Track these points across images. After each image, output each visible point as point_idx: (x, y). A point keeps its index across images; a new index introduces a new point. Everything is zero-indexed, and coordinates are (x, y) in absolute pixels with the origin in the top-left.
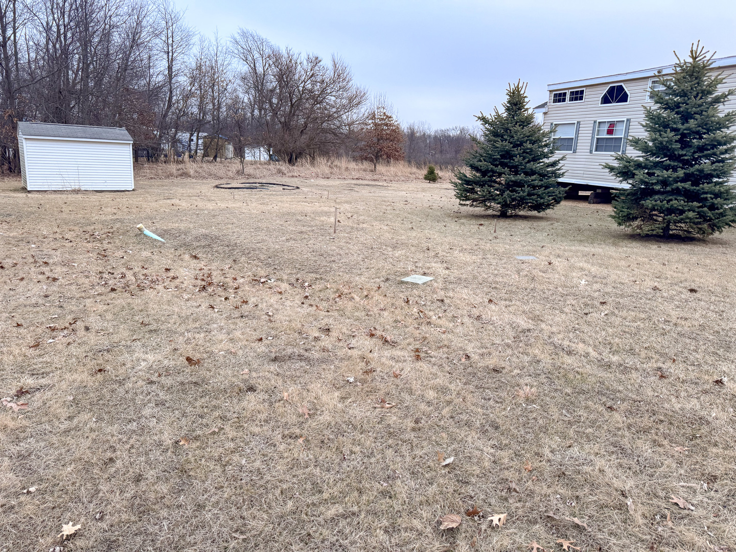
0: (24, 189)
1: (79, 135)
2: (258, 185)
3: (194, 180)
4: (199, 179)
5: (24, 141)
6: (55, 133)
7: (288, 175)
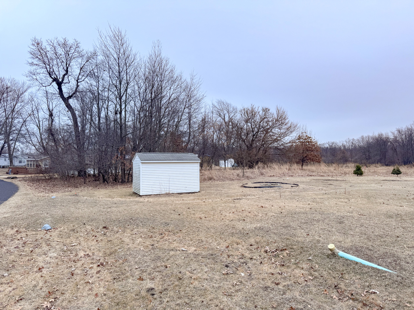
5: (141, 164)
7: (266, 175)
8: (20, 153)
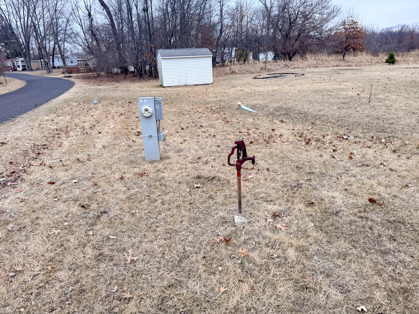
0: (162, 86)
1: (187, 54)
2: (279, 75)
3: (239, 76)
4: (242, 75)
5: (162, 60)
6: (176, 54)
7: (291, 67)
8: (69, 53)
